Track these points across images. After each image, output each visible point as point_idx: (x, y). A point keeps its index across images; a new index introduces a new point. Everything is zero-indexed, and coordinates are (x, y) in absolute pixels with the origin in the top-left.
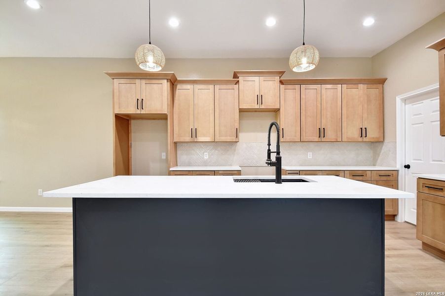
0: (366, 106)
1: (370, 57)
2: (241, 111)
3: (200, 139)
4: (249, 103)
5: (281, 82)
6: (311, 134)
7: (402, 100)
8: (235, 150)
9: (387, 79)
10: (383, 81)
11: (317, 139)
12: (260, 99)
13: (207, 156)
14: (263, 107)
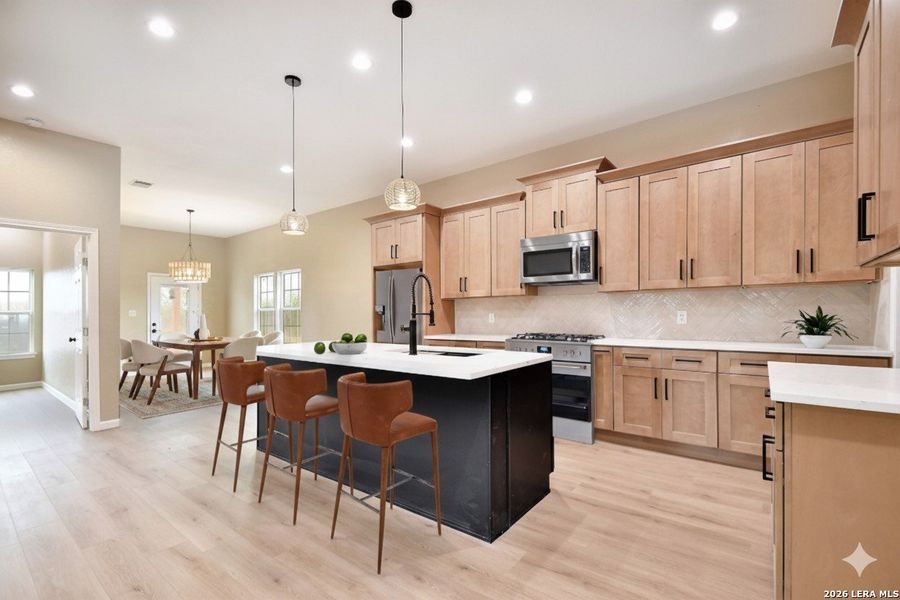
3: (471, 293)
5: (600, 180)
6: (663, 273)
11: (675, 283)
12: (559, 218)
13: (493, 318)
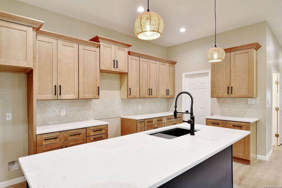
0: (168, 76)
1: (167, 47)
2: (101, 71)
3: (64, 96)
4: (108, 65)
5: (129, 53)
6: (145, 93)
7: (185, 75)
8: (90, 106)
9: (177, 62)
10: (174, 63)
12: (115, 63)
13: (64, 112)
14: (117, 70)
